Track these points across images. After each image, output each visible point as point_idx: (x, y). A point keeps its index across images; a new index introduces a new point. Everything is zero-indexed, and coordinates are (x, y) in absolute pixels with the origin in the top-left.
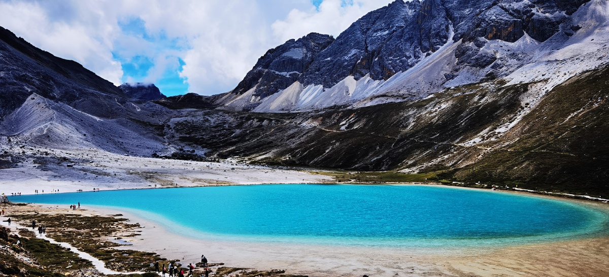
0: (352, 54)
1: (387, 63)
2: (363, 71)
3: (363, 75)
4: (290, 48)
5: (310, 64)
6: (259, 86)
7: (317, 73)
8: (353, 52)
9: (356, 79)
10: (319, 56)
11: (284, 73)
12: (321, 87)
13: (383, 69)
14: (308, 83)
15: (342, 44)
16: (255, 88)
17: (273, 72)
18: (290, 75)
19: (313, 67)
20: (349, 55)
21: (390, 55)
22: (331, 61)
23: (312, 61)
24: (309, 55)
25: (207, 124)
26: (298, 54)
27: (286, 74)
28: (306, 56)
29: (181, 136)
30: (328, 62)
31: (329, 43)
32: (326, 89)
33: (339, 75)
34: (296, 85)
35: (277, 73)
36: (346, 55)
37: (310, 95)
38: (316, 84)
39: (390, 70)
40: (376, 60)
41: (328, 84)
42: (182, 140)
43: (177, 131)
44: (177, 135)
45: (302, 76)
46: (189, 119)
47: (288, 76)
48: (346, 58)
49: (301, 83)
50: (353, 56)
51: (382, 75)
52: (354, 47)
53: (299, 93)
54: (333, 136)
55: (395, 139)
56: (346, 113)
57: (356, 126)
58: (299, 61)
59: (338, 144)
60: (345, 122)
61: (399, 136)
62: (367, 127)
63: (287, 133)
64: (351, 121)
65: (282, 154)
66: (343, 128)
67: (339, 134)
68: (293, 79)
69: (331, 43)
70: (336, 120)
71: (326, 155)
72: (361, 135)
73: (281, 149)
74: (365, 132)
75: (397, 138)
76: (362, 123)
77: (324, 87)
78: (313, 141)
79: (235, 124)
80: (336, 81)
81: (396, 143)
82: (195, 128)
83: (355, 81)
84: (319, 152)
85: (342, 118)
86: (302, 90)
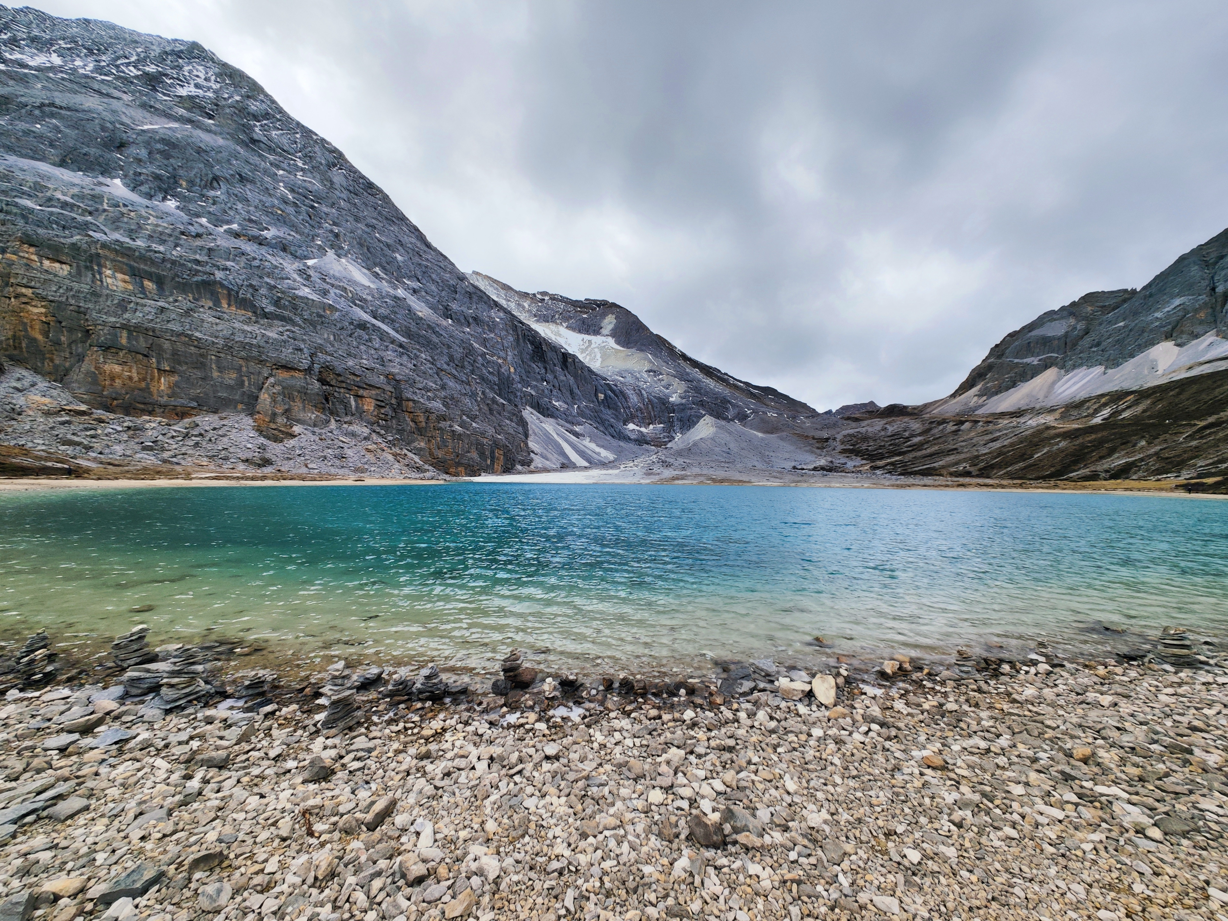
0: (1173, 306)
2: (1199, 329)
3: (1197, 337)
4: (1044, 323)
5: (1082, 338)
6: (987, 383)
7: (1095, 349)
8: (1177, 302)
9: (1180, 345)
10: (1101, 324)
11: (1029, 360)
12: (1100, 369)
14: (1074, 367)
15: (1151, 295)
16: (979, 386)
17: (1010, 361)
18: (1040, 360)
19: (1086, 342)
20: (1167, 309)
22: (1126, 326)
23: (1086, 334)
24: (1081, 326)
25: (883, 433)
26: (1057, 329)
27: (1034, 361)
28: (1075, 328)
30: (1120, 329)
31: (1125, 301)
32: (1110, 371)
33: (1140, 345)
34: (1051, 373)
35: (1016, 361)
36: (1158, 310)
37: (1075, 384)
38: (1089, 367)
41: (1113, 362)
42: (844, 451)
43: (842, 443)
44: (840, 447)
45: (1064, 358)
46: (863, 430)
47: (1036, 363)
48: (1158, 315)
49: (1061, 368)
50: (1173, 309)
52: (1179, 295)
53: (1054, 383)
54: (1065, 433)
55: (1195, 425)
56: (1117, 397)
57: (1125, 415)
58: (1059, 339)
59: (1063, 444)
60: (1106, 412)
61: (1211, 419)
62: (1148, 413)
63: (990, 437)
64: (1120, 408)
65: (957, 463)
66: (1098, 420)
67: (1079, 429)
68: (1046, 366)
69: (1129, 299)
70: (1091, 411)
71: (1031, 461)
72: (1124, 426)
73: (962, 456)
74: (1136, 420)
75: (1202, 424)
76: (1140, 408)
77: (1106, 368)
78: (1022, 442)
79: (918, 431)
80: (1132, 356)
81: (1195, 433)
82: (865, 438)
83: (1177, 349)
84: (1022, 457)
85: (1105, 405)
86: (1059, 379)
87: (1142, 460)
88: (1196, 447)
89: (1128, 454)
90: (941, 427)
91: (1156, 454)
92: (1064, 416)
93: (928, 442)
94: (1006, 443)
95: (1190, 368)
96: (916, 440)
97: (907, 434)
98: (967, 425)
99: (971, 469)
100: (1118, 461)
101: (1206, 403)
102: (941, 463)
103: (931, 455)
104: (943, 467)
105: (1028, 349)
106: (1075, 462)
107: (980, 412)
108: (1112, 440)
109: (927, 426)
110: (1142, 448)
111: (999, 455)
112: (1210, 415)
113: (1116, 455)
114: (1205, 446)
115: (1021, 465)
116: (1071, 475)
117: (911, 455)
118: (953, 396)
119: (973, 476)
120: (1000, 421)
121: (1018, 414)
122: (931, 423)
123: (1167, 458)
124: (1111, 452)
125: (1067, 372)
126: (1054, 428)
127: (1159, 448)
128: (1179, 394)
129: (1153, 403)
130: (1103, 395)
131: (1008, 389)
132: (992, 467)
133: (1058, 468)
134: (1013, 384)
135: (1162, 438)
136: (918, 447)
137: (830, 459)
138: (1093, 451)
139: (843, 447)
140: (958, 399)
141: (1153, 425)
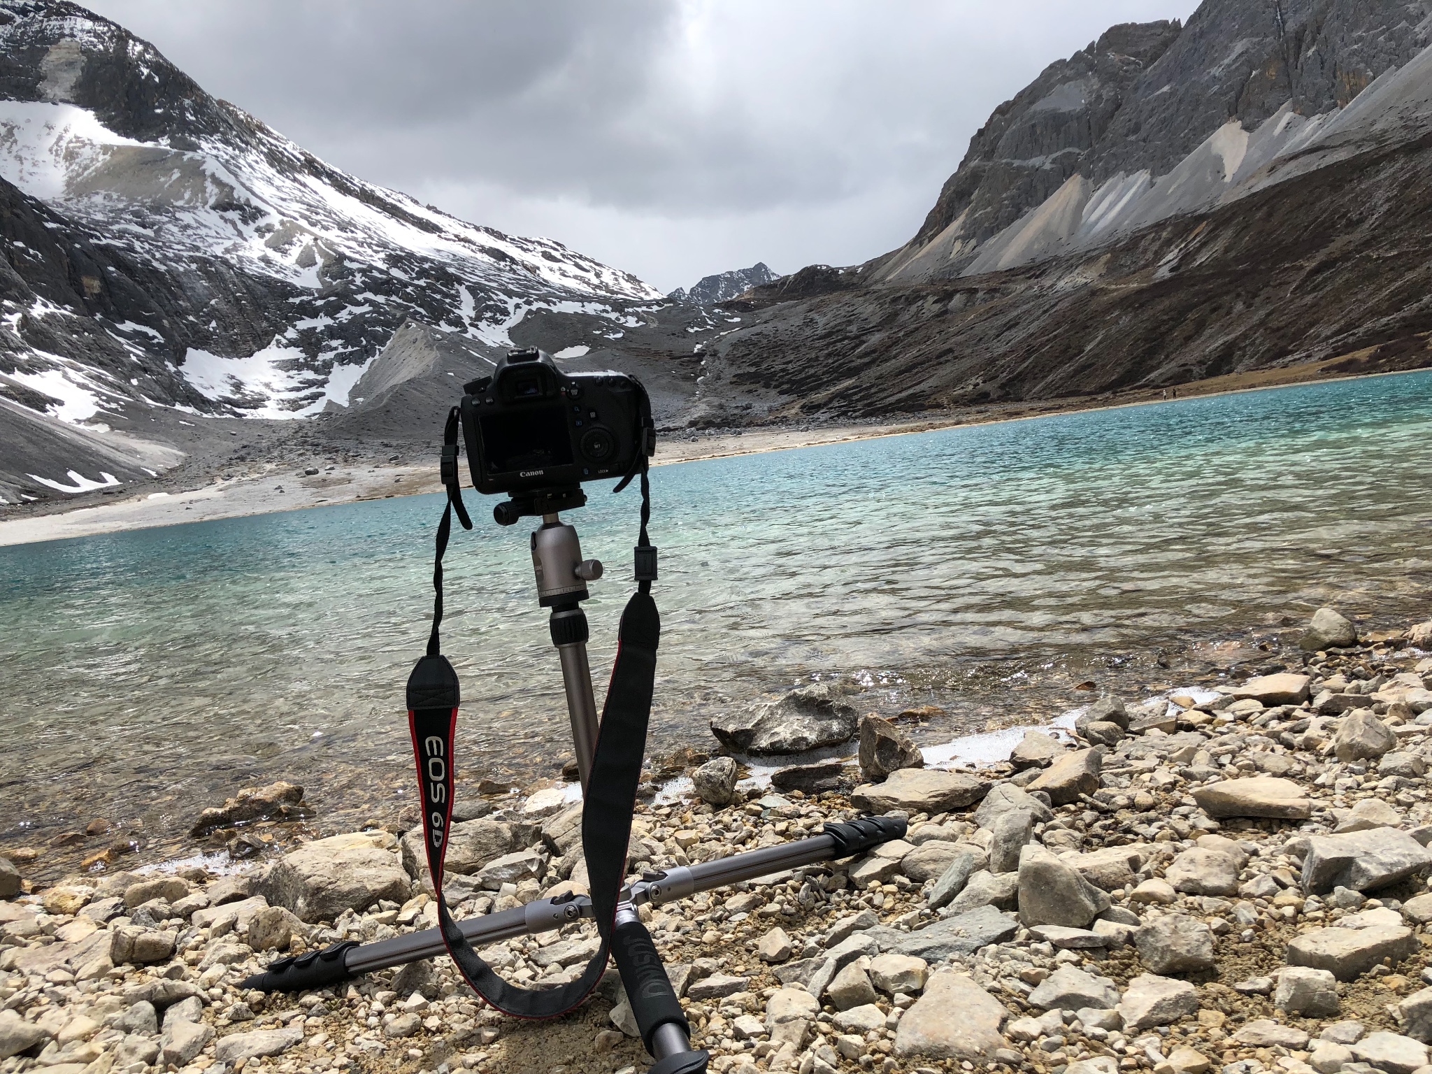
0: (1233, 56)
1: (1344, 52)
2: (1270, 100)
3: (1268, 112)
4: (1053, 86)
5: (1112, 117)
6: (974, 211)
7: (1132, 138)
8: (1239, 47)
9: (1247, 128)
10: (1136, 89)
11: (1036, 161)
12: (1142, 177)
13: (1335, 77)
14: (1107, 174)
15: (1202, 34)
16: (961, 219)
17: (1007, 164)
18: (1054, 161)
19: (1118, 124)
20: (1226, 61)
21: (1355, 26)
22: (1172, 94)
23: (1117, 109)
24: (1107, 93)
25: (808, 332)
26: (1073, 99)
27: (1043, 162)
28: (1099, 97)
29: (739, 372)
30: (1164, 98)
31: (1166, 44)
32: (1160, 180)
33: (1194, 129)
34: (1071, 188)
35: (1017, 163)
36: (1213, 62)
37: (1111, 205)
38: (1129, 172)
39: (1357, 73)
40: (1310, 53)
41: (1162, 164)
42: (740, 380)
43: (732, 361)
44: (730, 373)
45: (1089, 156)
47: (1048, 166)
48: (1216, 71)
49: (1087, 176)
50: (1235, 61)
51: (1332, 97)
52: (1238, 35)
53: (1080, 206)
54: (1122, 300)
55: (1302, 267)
56: (1183, 225)
57: (1201, 259)
58: (1079, 118)
59: (1125, 320)
60: (1172, 255)
61: (1321, 256)
62: (1232, 254)
63: (1003, 320)
64: (1191, 247)
65: (960, 379)
66: (1163, 273)
67: (1140, 292)
68: (1064, 172)
69: (1173, 40)
70: (1150, 256)
71: (1081, 360)
72: (1206, 279)
73: (965, 364)
74: (1219, 267)
75: (1310, 265)
76: (1218, 246)
77: (1153, 175)
78: (1058, 325)
79: (875, 320)
80: (1187, 150)
81: (1304, 281)
82: (776, 347)
83: (1245, 134)
84: (1067, 352)
85: (1169, 243)
86: (1087, 199)
87: (1245, 336)
88: (1314, 305)
89: (1223, 329)
90: (913, 308)
91: (1262, 323)
92: (1113, 269)
93: (895, 343)
94: (1033, 328)
95: (1272, 170)
96: (875, 339)
97: (853, 329)
98: (957, 301)
99: (988, 387)
100: (1212, 343)
101: (1307, 228)
102: (932, 382)
103: (908, 369)
104: (938, 390)
105: (1032, 140)
106: (1151, 353)
107: (969, 271)
108: (1195, 306)
109: (889, 309)
110: (1240, 315)
111: (1029, 353)
112: (1318, 248)
113: (1208, 332)
114: (1323, 303)
115: (1068, 368)
116: (1152, 375)
117: (874, 372)
118: (919, 240)
119: (992, 401)
120: (1012, 286)
121: (1034, 270)
122: (895, 300)
123: (1279, 329)
124: (1200, 326)
125: (1098, 183)
126: (1103, 291)
127: (1262, 313)
128: (1269, 215)
129: (1238, 235)
130: (1159, 226)
131: (1010, 220)
132: (1020, 378)
133: (1128, 366)
134: (1017, 212)
135: (1263, 294)
136: (879, 355)
137: (716, 401)
138: (1170, 330)
139: (735, 370)
140: (927, 248)
141: (1245, 273)
